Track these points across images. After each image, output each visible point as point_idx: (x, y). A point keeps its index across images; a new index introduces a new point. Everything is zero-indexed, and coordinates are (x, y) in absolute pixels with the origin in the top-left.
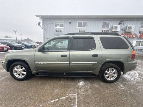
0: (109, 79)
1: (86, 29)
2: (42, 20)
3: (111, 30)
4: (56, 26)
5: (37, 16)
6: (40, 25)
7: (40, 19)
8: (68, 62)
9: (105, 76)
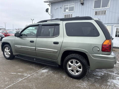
0: (73, 73)
1: (108, 9)
2: (50, 5)
4: (65, 11)
5: (45, 2)
6: (48, 12)
7: (48, 5)
8: (35, 48)
9: (69, 69)
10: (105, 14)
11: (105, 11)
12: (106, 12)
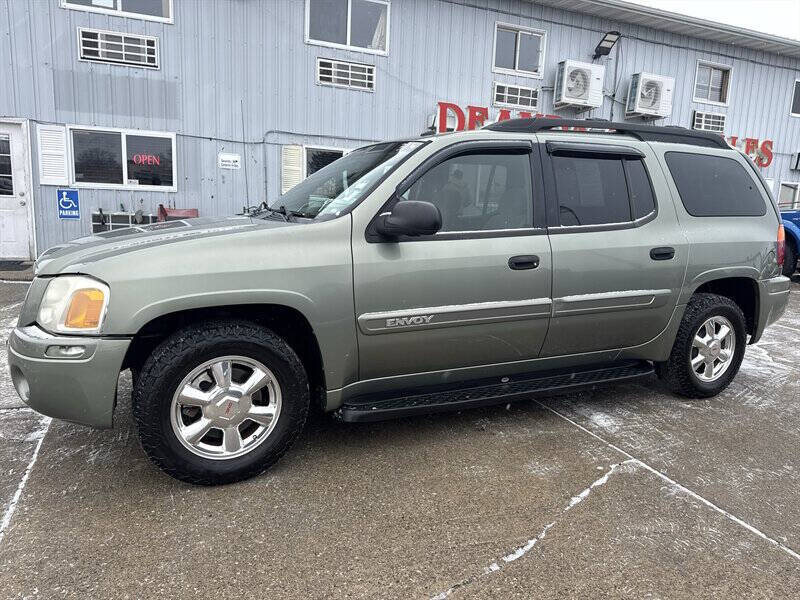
1: (382, 63)
3: (553, 88)
10: (370, 85)
11: (370, 71)
12: (374, 75)
